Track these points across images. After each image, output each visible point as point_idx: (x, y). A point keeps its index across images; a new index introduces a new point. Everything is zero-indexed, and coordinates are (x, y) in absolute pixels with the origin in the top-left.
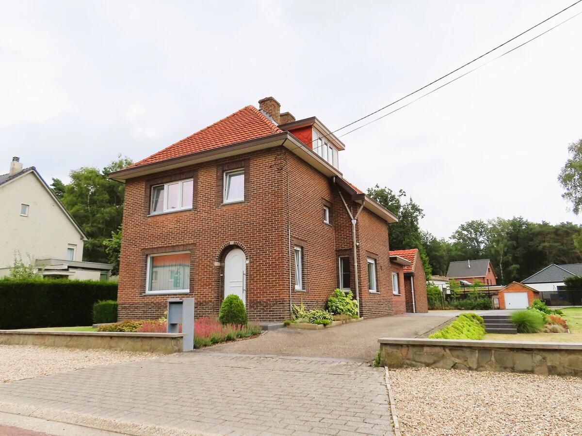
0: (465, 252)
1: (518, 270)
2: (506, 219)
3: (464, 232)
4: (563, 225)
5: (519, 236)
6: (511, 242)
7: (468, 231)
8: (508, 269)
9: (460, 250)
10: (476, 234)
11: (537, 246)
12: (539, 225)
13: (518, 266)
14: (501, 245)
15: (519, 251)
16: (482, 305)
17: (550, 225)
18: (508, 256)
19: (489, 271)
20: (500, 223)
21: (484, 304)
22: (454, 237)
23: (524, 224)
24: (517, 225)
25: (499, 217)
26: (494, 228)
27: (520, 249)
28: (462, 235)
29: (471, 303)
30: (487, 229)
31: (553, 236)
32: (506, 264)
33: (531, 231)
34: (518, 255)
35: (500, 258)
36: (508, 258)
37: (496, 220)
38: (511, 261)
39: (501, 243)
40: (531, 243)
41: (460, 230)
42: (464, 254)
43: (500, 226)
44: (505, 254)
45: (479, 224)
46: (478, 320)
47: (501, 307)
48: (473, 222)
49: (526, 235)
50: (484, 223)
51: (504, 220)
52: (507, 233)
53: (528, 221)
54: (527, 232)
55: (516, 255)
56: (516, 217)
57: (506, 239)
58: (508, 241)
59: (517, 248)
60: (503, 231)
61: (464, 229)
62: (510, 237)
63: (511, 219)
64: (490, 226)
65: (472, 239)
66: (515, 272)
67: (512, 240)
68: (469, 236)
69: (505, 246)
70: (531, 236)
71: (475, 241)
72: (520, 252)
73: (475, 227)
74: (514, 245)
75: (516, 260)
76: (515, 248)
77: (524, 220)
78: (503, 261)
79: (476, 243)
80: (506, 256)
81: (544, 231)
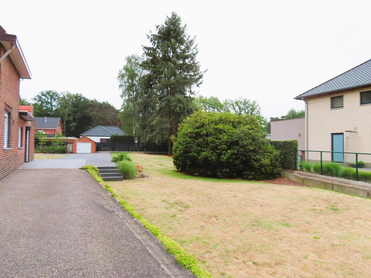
0: (42, 111)
1: (75, 126)
2: (72, 94)
3: (43, 97)
4: (104, 103)
5: (78, 105)
6: (73, 108)
7: (46, 97)
8: (69, 125)
9: (38, 109)
10: (51, 100)
11: (89, 113)
12: (92, 101)
13: (75, 124)
14: (67, 109)
15: (78, 114)
16: (61, 150)
17: (98, 101)
18: (70, 117)
19: (59, 126)
20: (68, 96)
21: (63, 150)
22: (35, 99)
23: (82, 98)
24: (78, 98)
25: (68, 91)
26: (64, 98)
27: (78, 113)
28: (41, 99)
29: (54, 149)
30: (59, 98)
31: (98, 108)
32: (68, 122)
33: (87, 103)
34: (76, 117)
35: (65, 118)
36: (70, 118)
37: (66, 93)
38: (72, 121)
39: (67, 108)
40: (85, 111)
41: (40, 95)
42: (40, 112)
43: (68, 97)
44: (69, 115)
45: (54, 94)
46: (96, 171)
47: (74, 152)
48: (50, 91)
49: (83, 105)
50: (58, 93)
51: (70, 94)
52: (72, 103)
53: (85, 97)
54: (84, 104)
55: (75, 117)
56: (78, 93)
57: (71, 106)
58: (72, 107)
59: (77, 112)
60: (69, 101)
61: (43, 95)
62: (73, 105)
63: (75, 94)
64: (61, 96)
65: (47, 103)
66: (73, 127)
67: (75, 107)
68: (46, 100)
69: (70, 110)
70: (86, 106)
71: (50, 104)
72: (78, 116)
73: (52, 95)
74: (75, 110)
75: (74, 120)
76: (75, 112)
77: (83, 96)
78: (67, 120)
79: (50, 106)
80: (69, 117)
81: (94, 105)
